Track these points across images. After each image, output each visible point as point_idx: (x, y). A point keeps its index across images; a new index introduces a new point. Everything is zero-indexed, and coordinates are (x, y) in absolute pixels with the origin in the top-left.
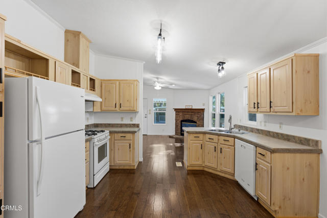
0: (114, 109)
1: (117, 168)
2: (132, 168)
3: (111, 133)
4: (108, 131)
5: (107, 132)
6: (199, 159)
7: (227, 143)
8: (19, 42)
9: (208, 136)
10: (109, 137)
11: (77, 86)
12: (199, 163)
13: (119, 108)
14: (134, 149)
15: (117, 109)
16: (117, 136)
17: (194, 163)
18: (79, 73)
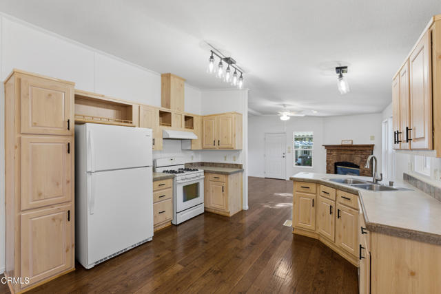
0: (212, 146)
1: (213, 211)
2: (227, 214)
3: (205, 172)
4: (203, 171)
5: (201, 171)
6: (309, 221)
7: (347, 202)
8: (103, 96)
9: (323, 188)
10: (203, 177)
11: (167, 125)
12: (311, 226)
13: (217, 146)
14: (227, 193)
15: (216, 146)
16: (211, 176)
17: (301, 224)
18: (170, 113)
